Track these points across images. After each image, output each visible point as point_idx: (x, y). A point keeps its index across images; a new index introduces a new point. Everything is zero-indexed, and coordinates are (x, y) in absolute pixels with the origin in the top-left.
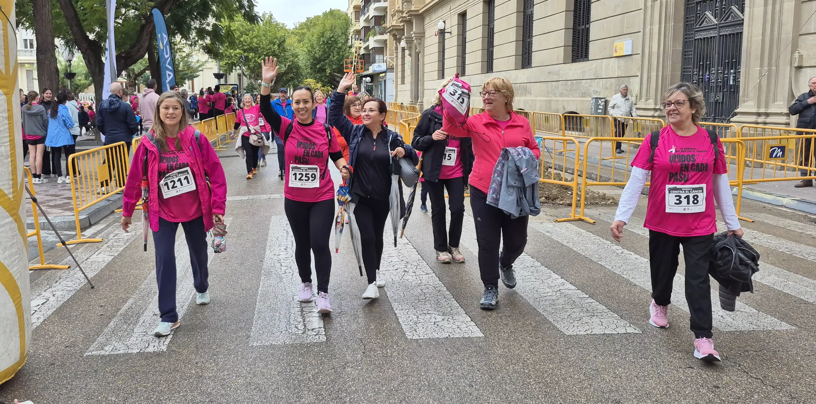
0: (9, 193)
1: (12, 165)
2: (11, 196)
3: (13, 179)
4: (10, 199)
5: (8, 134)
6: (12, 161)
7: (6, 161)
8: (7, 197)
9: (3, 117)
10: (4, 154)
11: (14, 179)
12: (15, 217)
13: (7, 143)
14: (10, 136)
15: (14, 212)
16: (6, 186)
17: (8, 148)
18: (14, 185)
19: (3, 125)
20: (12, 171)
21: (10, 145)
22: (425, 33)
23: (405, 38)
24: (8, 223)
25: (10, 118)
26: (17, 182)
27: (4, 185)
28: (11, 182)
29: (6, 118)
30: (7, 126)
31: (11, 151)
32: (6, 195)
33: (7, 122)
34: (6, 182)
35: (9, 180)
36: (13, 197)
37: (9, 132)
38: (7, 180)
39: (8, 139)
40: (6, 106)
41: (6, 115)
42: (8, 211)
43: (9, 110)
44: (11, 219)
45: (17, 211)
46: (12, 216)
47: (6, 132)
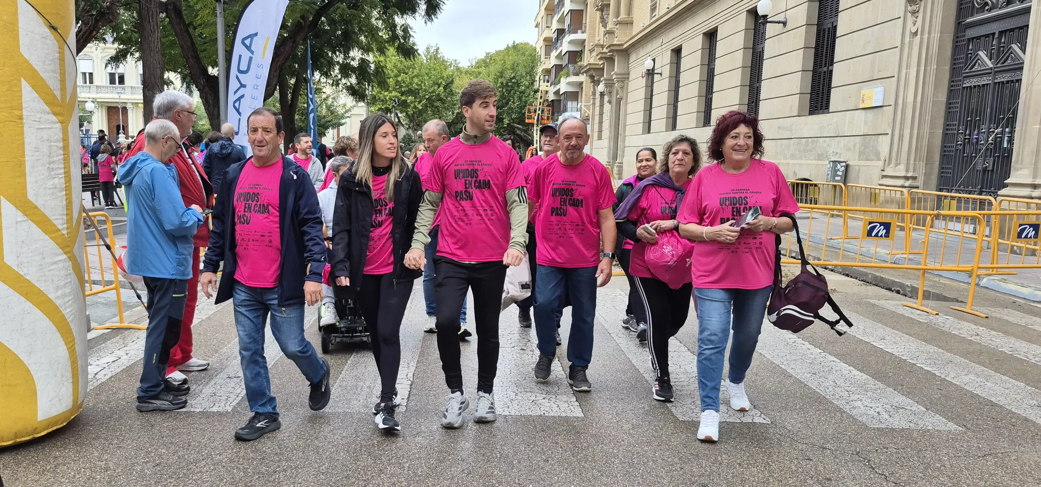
0: (63, 229)
1: (66, 199)
2: (65, 232)
3: (67, 215)
4: (64, 235)
5: (63, 166)
6: (66, 195)
7: (59, 194)
8: (60, 233)
9: (57, 146)
10: (58, 186)
11: (69, 214)
12: (69, 255)
13: (61, 174)
14: (65, 168)
15: (68, 250)
16: (60, 221)
17: (63, 180)
18: (69, 221)
19: (57, 156)
20: (67, 206)
21: (65, 177)
22: (629, 74)
23: (605, 80)
24: (61, 261)
25: (65, 148)
26: (72, 218)
27: (57, 219)
28: (65, 217)
29: (60, 148)
30: (63, 156)
31: (65, 183)
32: (59, 230)
33: (62, 152)
34: (58, 217)
35: (63, 215)
36: (68, 233)
37: (64, 163)
38: (60, 215)
39: (63, 171)
40: (61, 136)
41: (61, 145)
42: (61, 248)
43: (64, 140)
44: (64, 256)
45: (72, 250)
46: (66, 253)
47: (61, 163)
